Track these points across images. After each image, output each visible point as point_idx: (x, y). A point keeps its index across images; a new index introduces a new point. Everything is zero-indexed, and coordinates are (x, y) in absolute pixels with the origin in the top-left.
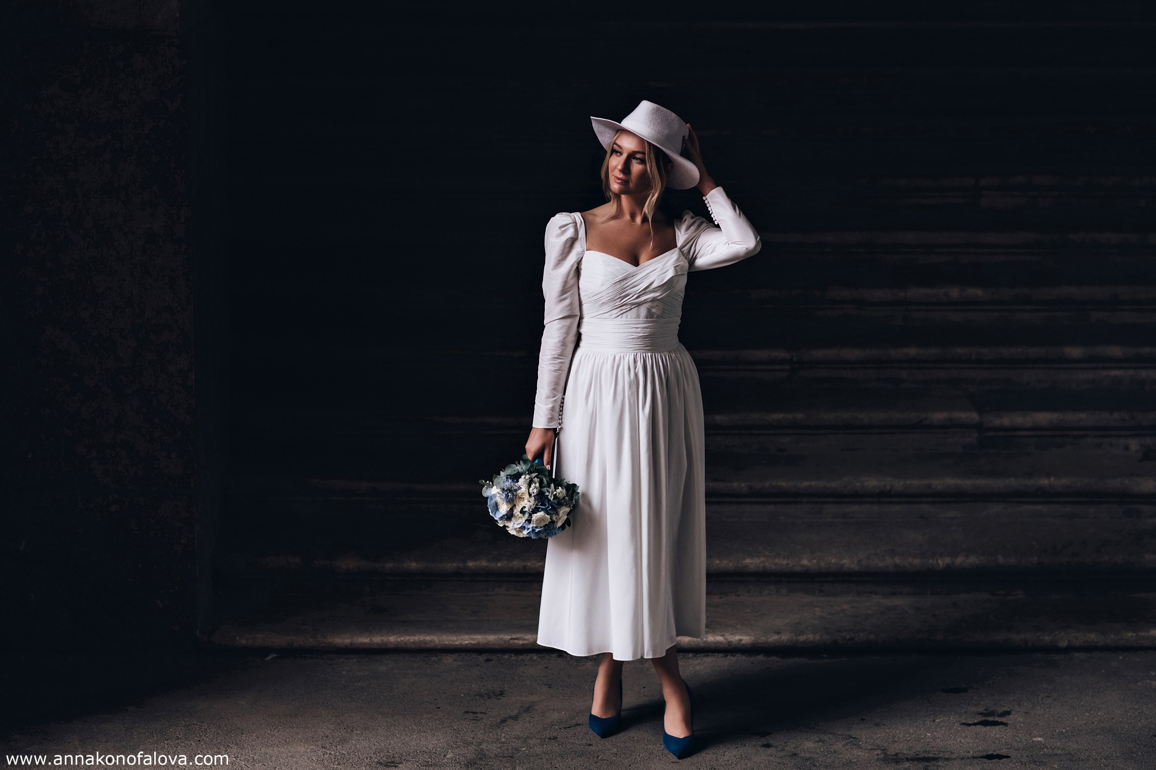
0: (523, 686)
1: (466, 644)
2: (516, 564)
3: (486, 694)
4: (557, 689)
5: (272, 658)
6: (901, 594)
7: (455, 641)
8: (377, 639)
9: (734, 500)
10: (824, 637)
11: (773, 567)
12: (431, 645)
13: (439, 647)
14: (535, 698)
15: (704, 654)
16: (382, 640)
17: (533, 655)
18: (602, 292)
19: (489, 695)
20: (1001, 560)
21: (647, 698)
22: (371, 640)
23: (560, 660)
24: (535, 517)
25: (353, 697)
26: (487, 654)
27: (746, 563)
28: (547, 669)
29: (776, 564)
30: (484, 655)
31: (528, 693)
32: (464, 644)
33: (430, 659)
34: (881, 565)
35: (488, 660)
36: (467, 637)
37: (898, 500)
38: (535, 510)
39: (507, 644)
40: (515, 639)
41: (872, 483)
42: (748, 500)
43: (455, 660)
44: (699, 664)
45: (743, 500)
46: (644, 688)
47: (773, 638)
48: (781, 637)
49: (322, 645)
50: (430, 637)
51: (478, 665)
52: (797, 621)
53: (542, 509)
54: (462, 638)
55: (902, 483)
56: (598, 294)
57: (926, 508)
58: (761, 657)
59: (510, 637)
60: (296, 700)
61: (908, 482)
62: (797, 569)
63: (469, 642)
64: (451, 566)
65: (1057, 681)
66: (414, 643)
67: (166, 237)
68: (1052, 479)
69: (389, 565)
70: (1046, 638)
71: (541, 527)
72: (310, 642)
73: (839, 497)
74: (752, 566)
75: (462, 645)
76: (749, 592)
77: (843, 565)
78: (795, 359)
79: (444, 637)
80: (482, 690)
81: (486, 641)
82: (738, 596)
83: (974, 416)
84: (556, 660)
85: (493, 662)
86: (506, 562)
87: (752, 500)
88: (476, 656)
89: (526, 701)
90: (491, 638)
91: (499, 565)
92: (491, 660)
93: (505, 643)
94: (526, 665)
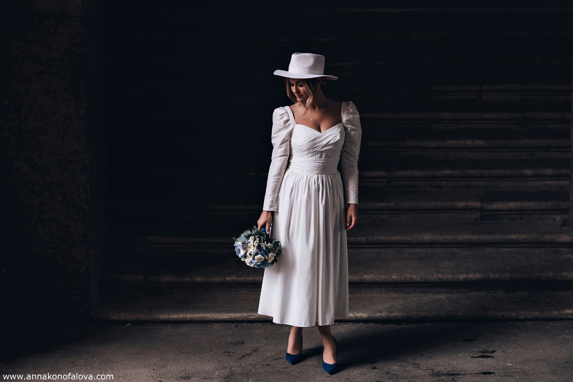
0: (253, 339)
1: (225, 318)
2: (251, 278)
3: (235, 343)
4: (270, 340)
5: (129, 326)
6: (442, 292)
7: (220, 317)
8: (181, 316)
9: (359, 246)
10: (403, 314)
11: (378, 279)
12: (208, 319)
13: (212, 320)
14: (259, 345)
15: (344, 323)
16: (183, 317)
17: (259, 323)
18: (303, 145)
19: (237, 344)
20: (492, 275)
21: (315, 345)
22: (178, 316)
23: (272, 326)
24: (256, 257)
25: (169, 345)
26: (236, 323)
27: (364, 277)
28: (265, 331)
29: (379, 278)
30: (234, 324)
31: (256, 343)
32: (224, 318)
33: (207, 326)
34: (432, 278)
35: (236, 326)
36: (225, 315)
37: (440, 246)
38: (257, 254)
39: (246, 318)
40: (250, 316)
41: (427, 237)
42: (366, 246)
43: (220, 326)
44: (341, 328)
45: (364, 246)
46: (314, 340)
47: (378, 314)
48: (382, 314)
49: (154, 319)
50: (207, 315)
51: (231, 329)
52: (390, 306)
53: (260, 254)
54: (223, 316)
55: (442, 237)
56: (302, 146)
57: (454, 250)
58: (372, 324)
59: (247, 315)
60: (140, 347)
61: (445, 237)
62: (390, 280)
63: (227, 317)
64: (218, 279)
65: (519, 335)
66: (199, 318)
67: (75, 116)
68: (517, 235)
69: (187, 279)
70: (514, 314)
71: (260, 263)
72: (148, 317)
73: (411, 245)
74: (368, 279)
75: (223, 319)
76: (366, 292)
77: (413, 279)
78: (389, 176)
79: (214, 315)
80: (233, 341)
81: (235, 317)
82: (361, 294)
83: (478, 204)
84: (270, 326)
85: (238, 327)
86: (245, 277)
87: (368, 246)
88: (230, 324)
89: (255, 346)
90: (238, 315)
91: (242, 279)
92: (238, 326)
93: (245, 318)
94: (255, 328)
